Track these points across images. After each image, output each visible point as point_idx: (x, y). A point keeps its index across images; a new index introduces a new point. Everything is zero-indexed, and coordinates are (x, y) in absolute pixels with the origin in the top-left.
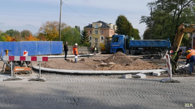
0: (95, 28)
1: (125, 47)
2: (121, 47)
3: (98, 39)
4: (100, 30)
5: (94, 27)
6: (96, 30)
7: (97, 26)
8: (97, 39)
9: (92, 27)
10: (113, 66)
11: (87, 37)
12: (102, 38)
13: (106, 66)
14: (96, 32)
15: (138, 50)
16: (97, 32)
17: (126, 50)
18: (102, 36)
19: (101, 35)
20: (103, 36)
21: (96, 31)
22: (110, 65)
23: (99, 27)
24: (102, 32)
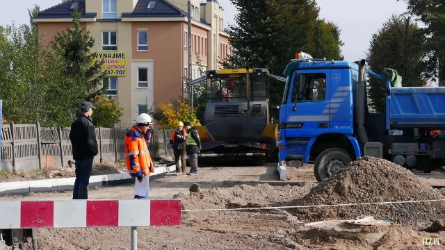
0: (99, 21)
1: (361, 127)
2: (337, 129)
3: (120, 81)
4: (129, 28)
5: (93, 15)
6: (110, 28)
7: (115, 8)
8: (114, 79)
9: (85, 15)
10: (378, 236)
11: (90, 73)
12: (143, 74)
13: (340, 236)
14: (106, 41)
15: (435, 144)
16: (114, 40)
17: (368, 144)
18: (143, 66)
19: (136, 56)
20: (149, 65)
21: (106, 35)
22: (365, 229)
23: (124, 15)
24: (144, 38)
